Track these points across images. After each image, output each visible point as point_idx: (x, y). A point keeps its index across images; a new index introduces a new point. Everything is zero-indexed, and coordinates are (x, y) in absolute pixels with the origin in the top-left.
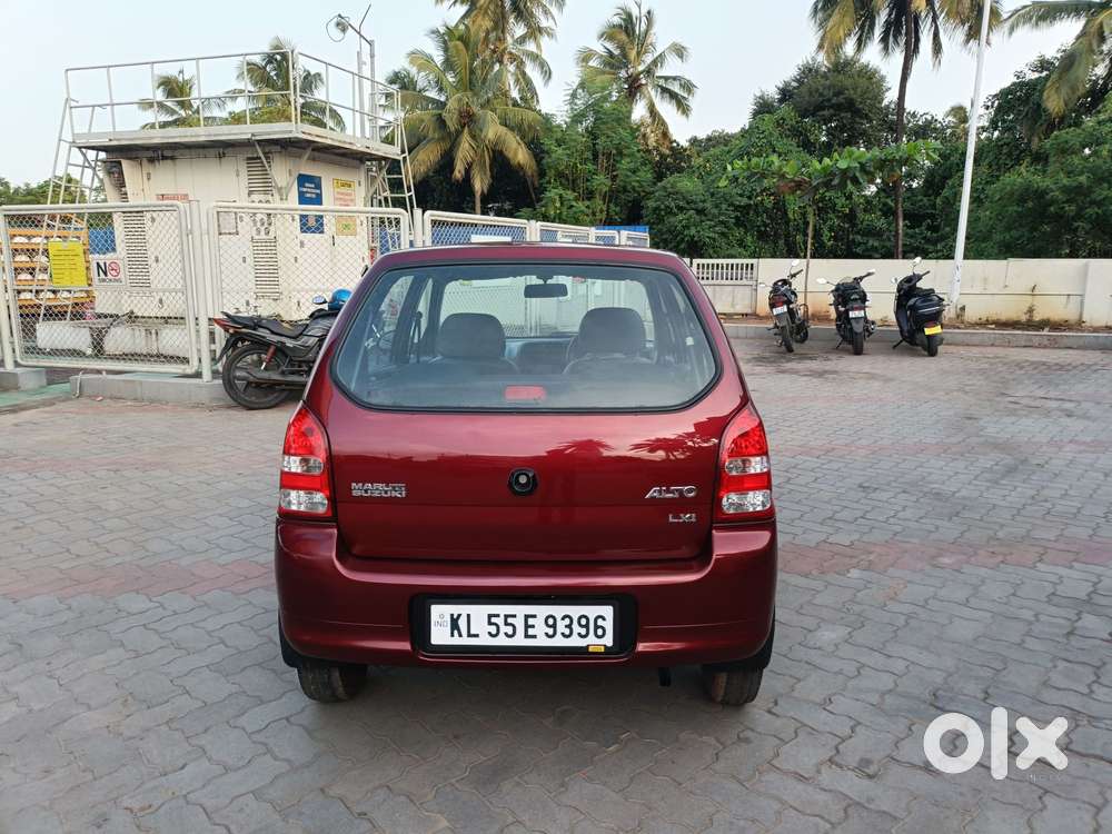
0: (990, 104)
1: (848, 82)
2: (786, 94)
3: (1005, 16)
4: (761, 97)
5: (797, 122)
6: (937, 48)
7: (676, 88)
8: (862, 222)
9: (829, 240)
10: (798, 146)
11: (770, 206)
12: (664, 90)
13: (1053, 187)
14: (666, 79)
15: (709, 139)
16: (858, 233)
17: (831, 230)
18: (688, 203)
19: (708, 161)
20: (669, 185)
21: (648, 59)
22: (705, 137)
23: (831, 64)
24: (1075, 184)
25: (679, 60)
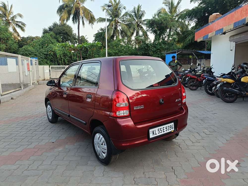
0: (94, 36)
1: (65, 28)
2: (50, 29)
3: (96, 19)
4: (45, 29)
5: (55, 36)
6: (83, 24)
7: (20, 24)
8: (73, 59)
9: (67, 62)
10: (56, 41)
11: (52, 54)
12: (17, 24)
13: (112, 52)
14: (17, 22)
15: (28, 38)
16: (73, 61)
17: (67, 60)
18: (32, 53)
19: (34, 43)
20: (26, 48)
21: (12, 16)
22: (26, 37)
23: (60, 23)
24: (116, 52)
25: (21, 18)
